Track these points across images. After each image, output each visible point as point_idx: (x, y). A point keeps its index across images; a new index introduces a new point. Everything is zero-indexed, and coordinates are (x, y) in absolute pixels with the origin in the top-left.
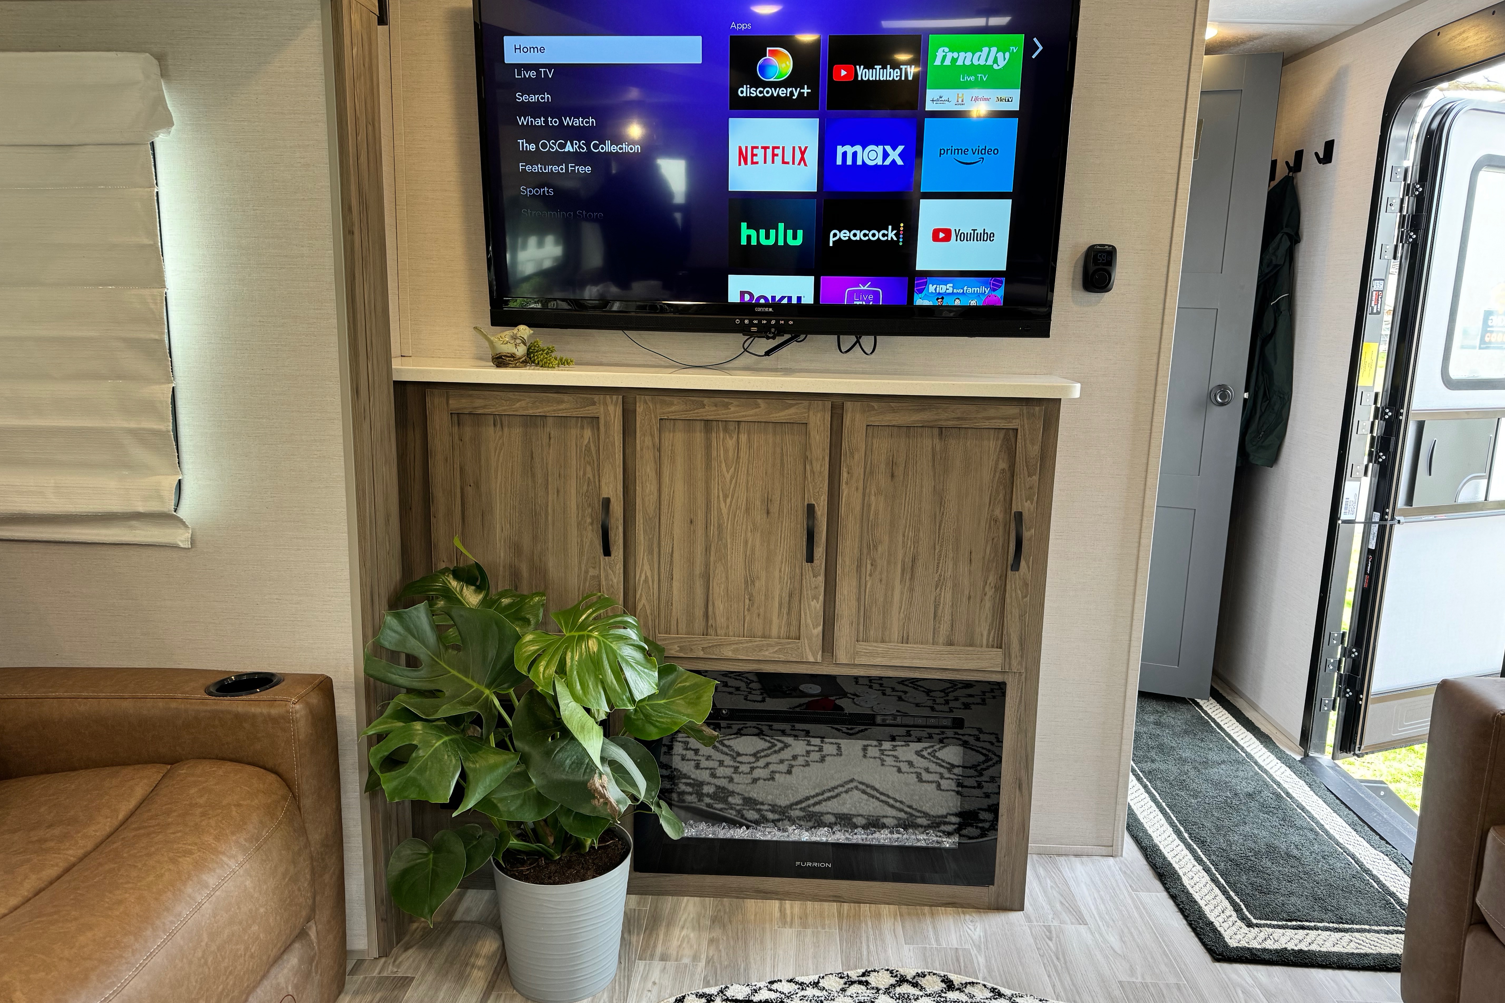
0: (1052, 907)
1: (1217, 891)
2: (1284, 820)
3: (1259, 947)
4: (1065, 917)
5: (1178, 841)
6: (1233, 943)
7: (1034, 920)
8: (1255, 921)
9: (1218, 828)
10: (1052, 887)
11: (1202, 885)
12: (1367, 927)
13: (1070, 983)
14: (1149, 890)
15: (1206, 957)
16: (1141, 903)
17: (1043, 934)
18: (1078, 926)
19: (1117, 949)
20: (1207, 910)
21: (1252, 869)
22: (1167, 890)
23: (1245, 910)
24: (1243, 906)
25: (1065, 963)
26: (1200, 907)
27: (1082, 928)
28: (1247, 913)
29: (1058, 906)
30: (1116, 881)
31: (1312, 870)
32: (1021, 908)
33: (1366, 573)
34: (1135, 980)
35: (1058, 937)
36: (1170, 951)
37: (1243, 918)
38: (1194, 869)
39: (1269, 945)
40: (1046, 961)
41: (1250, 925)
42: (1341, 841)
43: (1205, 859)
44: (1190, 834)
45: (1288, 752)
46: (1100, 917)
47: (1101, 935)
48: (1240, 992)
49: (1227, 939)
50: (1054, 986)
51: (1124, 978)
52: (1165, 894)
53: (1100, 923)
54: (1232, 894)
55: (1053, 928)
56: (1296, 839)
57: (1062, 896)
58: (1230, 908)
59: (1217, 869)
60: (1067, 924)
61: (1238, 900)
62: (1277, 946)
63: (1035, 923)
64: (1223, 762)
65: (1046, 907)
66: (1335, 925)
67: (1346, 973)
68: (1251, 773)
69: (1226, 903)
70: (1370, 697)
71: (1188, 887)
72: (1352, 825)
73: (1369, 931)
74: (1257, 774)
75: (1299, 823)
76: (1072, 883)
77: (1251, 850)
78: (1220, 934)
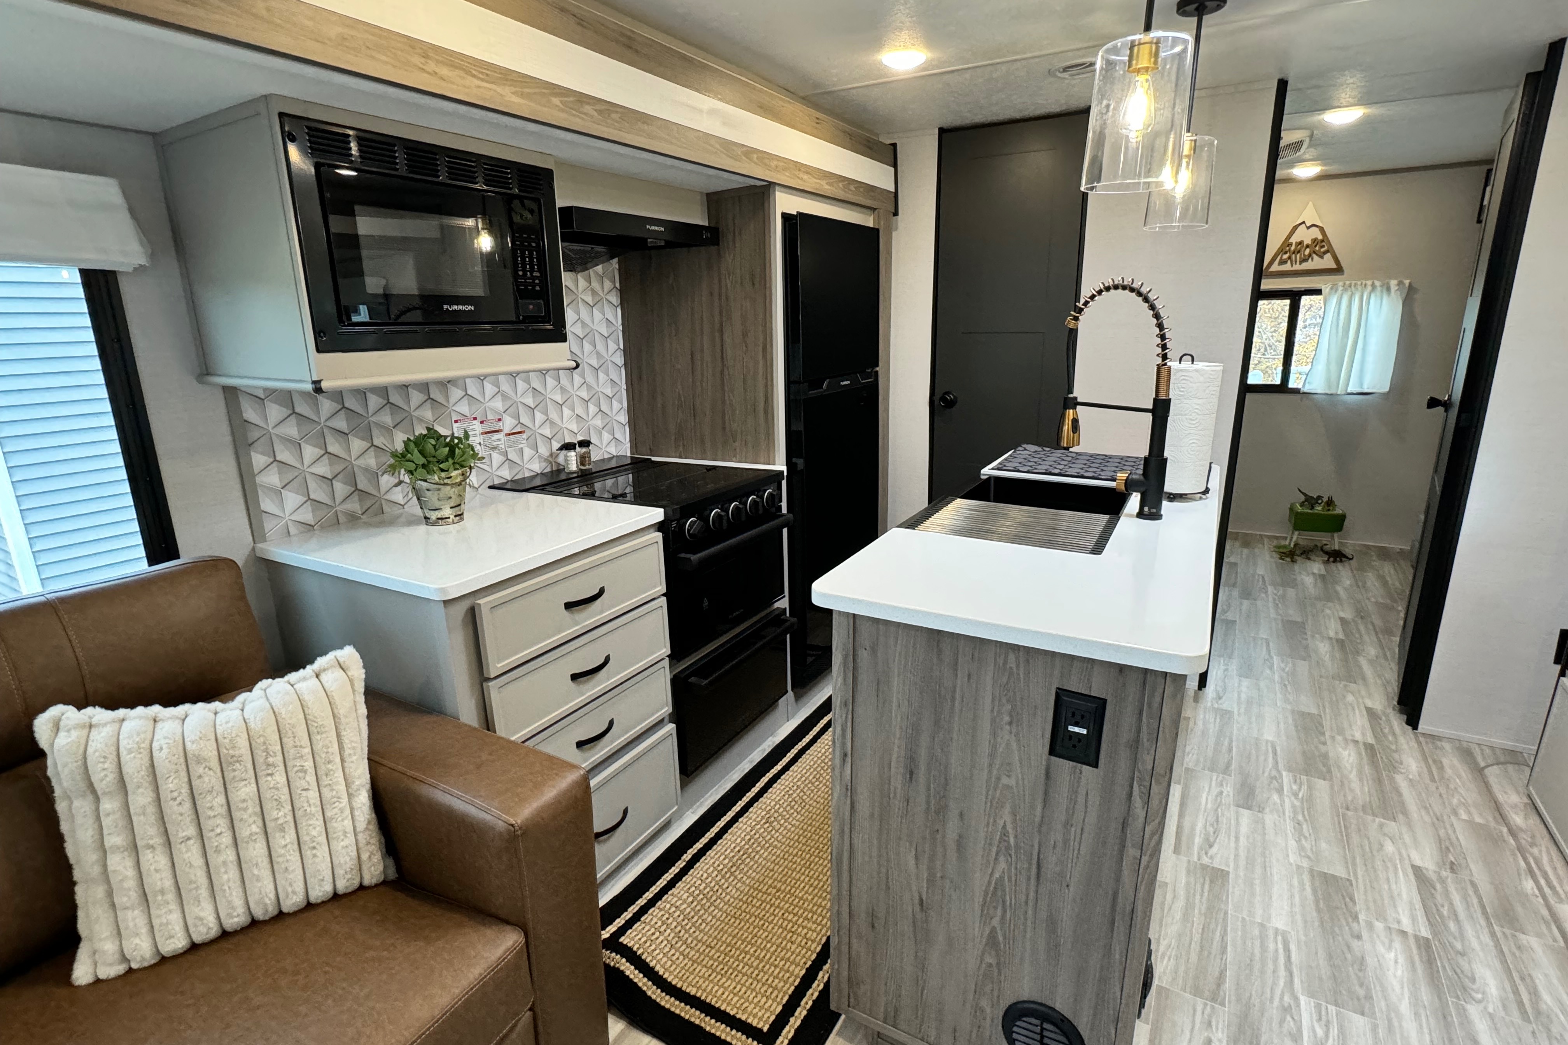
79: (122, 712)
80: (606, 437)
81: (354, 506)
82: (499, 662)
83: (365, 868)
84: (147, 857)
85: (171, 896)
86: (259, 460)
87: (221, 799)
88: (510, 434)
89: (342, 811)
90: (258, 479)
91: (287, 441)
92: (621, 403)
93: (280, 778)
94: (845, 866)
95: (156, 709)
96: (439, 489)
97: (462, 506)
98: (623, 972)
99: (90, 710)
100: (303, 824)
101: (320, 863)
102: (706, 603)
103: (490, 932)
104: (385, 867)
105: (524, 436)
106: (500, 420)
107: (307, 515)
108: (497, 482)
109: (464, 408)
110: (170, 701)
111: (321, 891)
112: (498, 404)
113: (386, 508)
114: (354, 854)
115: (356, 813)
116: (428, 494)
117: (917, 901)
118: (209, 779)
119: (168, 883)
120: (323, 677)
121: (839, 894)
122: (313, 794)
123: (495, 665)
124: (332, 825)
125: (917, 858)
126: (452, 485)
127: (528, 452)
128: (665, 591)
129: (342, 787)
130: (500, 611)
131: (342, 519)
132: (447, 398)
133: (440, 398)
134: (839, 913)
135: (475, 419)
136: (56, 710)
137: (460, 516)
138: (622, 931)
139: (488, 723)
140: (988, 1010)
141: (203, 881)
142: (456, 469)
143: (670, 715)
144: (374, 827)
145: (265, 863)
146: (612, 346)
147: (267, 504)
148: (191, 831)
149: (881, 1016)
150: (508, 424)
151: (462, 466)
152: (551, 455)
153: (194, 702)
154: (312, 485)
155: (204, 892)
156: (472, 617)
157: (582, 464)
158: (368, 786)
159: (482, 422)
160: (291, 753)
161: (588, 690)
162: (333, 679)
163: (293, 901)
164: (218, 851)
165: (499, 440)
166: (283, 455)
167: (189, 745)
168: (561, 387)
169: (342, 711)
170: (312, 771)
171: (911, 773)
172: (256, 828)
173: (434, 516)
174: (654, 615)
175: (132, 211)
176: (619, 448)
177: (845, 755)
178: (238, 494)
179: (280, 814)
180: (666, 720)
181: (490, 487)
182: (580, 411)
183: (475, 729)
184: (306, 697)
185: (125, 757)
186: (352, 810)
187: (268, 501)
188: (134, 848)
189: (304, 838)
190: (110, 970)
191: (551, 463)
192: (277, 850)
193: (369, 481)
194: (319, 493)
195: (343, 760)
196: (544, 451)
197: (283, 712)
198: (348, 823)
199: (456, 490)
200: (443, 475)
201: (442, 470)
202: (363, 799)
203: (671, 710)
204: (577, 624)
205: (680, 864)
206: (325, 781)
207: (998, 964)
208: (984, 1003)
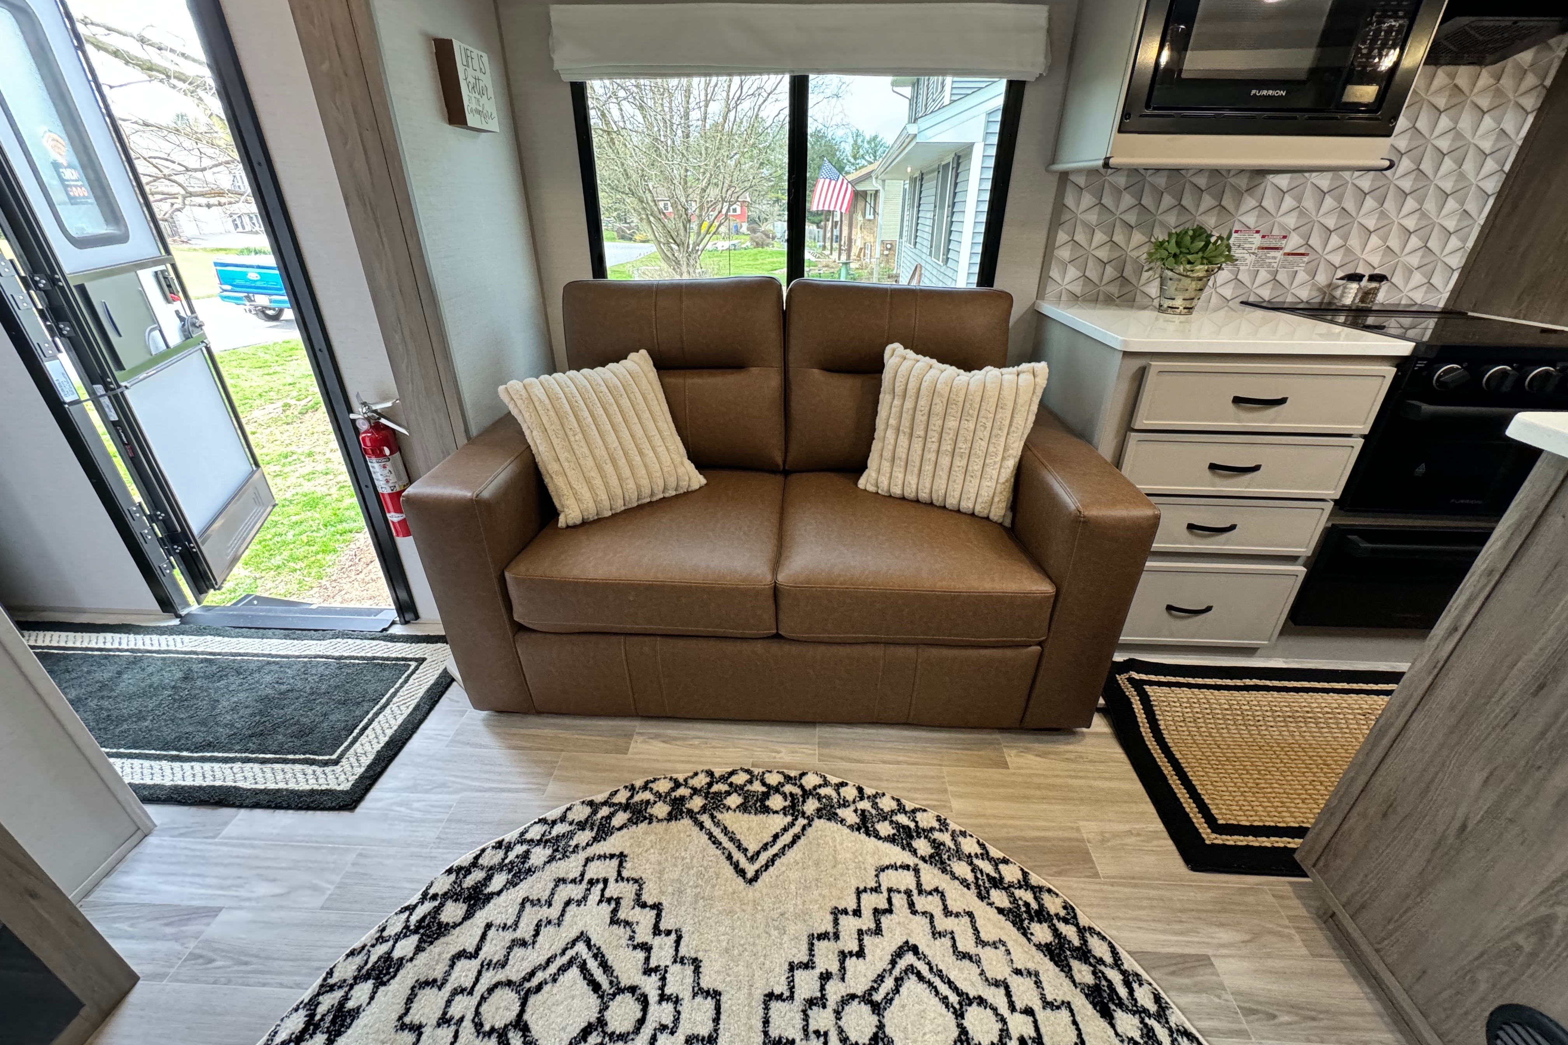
0: (164, 938)
1: (277, 766)
2: (239, 673)
3: (363, 769)
4: (191, 928)
5: (187, 766)
6: (346, 786)
7: (167, 970)
8: (334, 757)
9: (203, 723)
10: (132, 926)
11: (261, 775)
12: (392, 690)
13: (290, 963)
14: (226, 824)
15: (345, 814)
16: (238, 839)
17: (197, 967)
18: (218, 919)
19: (278, 891)
20: (292, 786)
21: (275, 728)
22: (241, 806)
23: (317, 757)
24: (312, 757)
25: (257, 956)
26: (287, 790)
27: (223, 916)
28: (321, 758)
29: (169, 930)
30: (186, 848)
31: (311, 688)
32: (134, 979)
33: (124, 444)
34: (329, 892)
35: (215, 950)
36: (317, 842)
37: (326, 764)
38: (235, 770)
39: (366, 761)
40: (240, 981)
41: (336, 762)
42: (297, 654)
43: (231, 755)
44: (187, 750)
45: (162, 624)
46: (222, 888)
47: (249, 899)
48: (398, 809)
49: (339, 788)
50: (281, 985)
51: (319, 901)
52: (243, 812)
53: (232, 893)
54: (291, 757)
55: (197, 951)
56: (268, 678)
57: (157, 919)
58: (305, 767)
59: (253, 752)
60: (202, 932)
61: (302, 757)
62: (371, 757)
63: (172, 971)
64: (120, 673)
65: (160, 945)
66: (378, 707)
67: (423, 726)
68: (159, 663)
69: (298, 767)
70: (199, 541)
71: (254, 786)
72: (286, 637)
73: (397, 691)
74: (164, 659)
75: (253, 666)
76: (147, 899)
77: (253, 715)
78: (330, 790)
79: (920, 357)
80: (1418, 278)
81: (1114, 289)
82: (1147, 419)
83: (993, 507)
84: (901, 436)
85: (903, 464)
86: (1062, 237)
87: (940, 422)
88: (1289, 254)
89: (995, 463)
90: (1056, 252)
91: (1085, 224)
92: (1464, 240)
93: (971, 426)
94: (1386, 742)
95: (934, 361)
96: (1180, 280)
97: (1195, 301)
98: (1131, 703)
99: (908, 351)
100: (972, 458)
101: (972, 487)
102: (1421, 469)
103: (1036, 575)
104: (1004, 516)
105: (1306, 259)
106: (1285, 237)
107: (1077, 289)
108: (1252, 299)
109: (1250, 220)
110: (942, 361)
111: (967, 505)
112: (1291, 221)
113: (1138, 298)
114: (991, 494)
115: (1003, 470)
116: (1170, 282)
117: (1457, 824)
118: (939, 408)
119: (904, 456)
120: (1021, 376)
121: (1364, 764)
122: (984, 444)
123: (1142, 421)
124: (987, 469)
125: (1486, 781)
126: (1193, 279)
127: (1302, 276)
128: (1367, 432)
129: (1001, 449)
130: (1167, 378)
131: (1101, 297)
132: (1238, 207)
133: (1230, 207)
134: (1353, 780)
135: (1258, 232)
136: (896, 345)
137: (1189, 309)
138: (1151, 683)
139: (1118, 462)
140: (1483, 987)
141: (918, 464)
142: (1202, 264)
143: (1308, 558)
144: (1009, 485)
145: (946, 470)
146: (1490, 165)
147: (1055, 273)
148: (922, 433)
149: (1344, 899)
150: (1294, 242)
151: (1210, 263)
152: (1329, 285)
153: (951, 365)
154: (1090, 264)
155: (916, 470)
156: (1141, 375)
157: (1362, 300)
158: (1017, 460)
159: (1263, 237)
160: (983, 413)
161: (1222, 486)
162: (1026, 379)
163: (951, 502)
164: (929, 452)
165: (1274, 258)
166: (1080, 237)
167: (938, 386)
168: (1382, 212)
169: (1020, 401)
170: (989, 429)
171: (1541, 687)
172: (949, 448)
173: (1167, 303)
174: (1340, 451)
175: (1049, 31)
176: (1429, 296)
177: (1456, 629)
178: (1040, 259)
179: (963, 446)
180: (1301, 561)
181: (1242, 303)
182: (1394, 243)
183: (1106, 462)
184: (1004, 383)
185: (911, 379)
186: (1001, 467)
187: (1056, 270)
188: (898, 430)
189: (970, 468)
190: (871, 488)
191: (1325, 293)
192: (955, 468)
193: (1134, 272)
194: (1092, 274)
195: (1008, 434)
196: (1322, 279)
197: (988, 385)
198: (995, 474)
199: (1194, 285)
200: (1188, 267)
201: (1189, 262)
202: (1011, 464)
203: (1310, 554)
204: (1239, 421)
205: (1238, 682)
206: (993, 440)
207: (1533, 955)
208: (1482, 975)
